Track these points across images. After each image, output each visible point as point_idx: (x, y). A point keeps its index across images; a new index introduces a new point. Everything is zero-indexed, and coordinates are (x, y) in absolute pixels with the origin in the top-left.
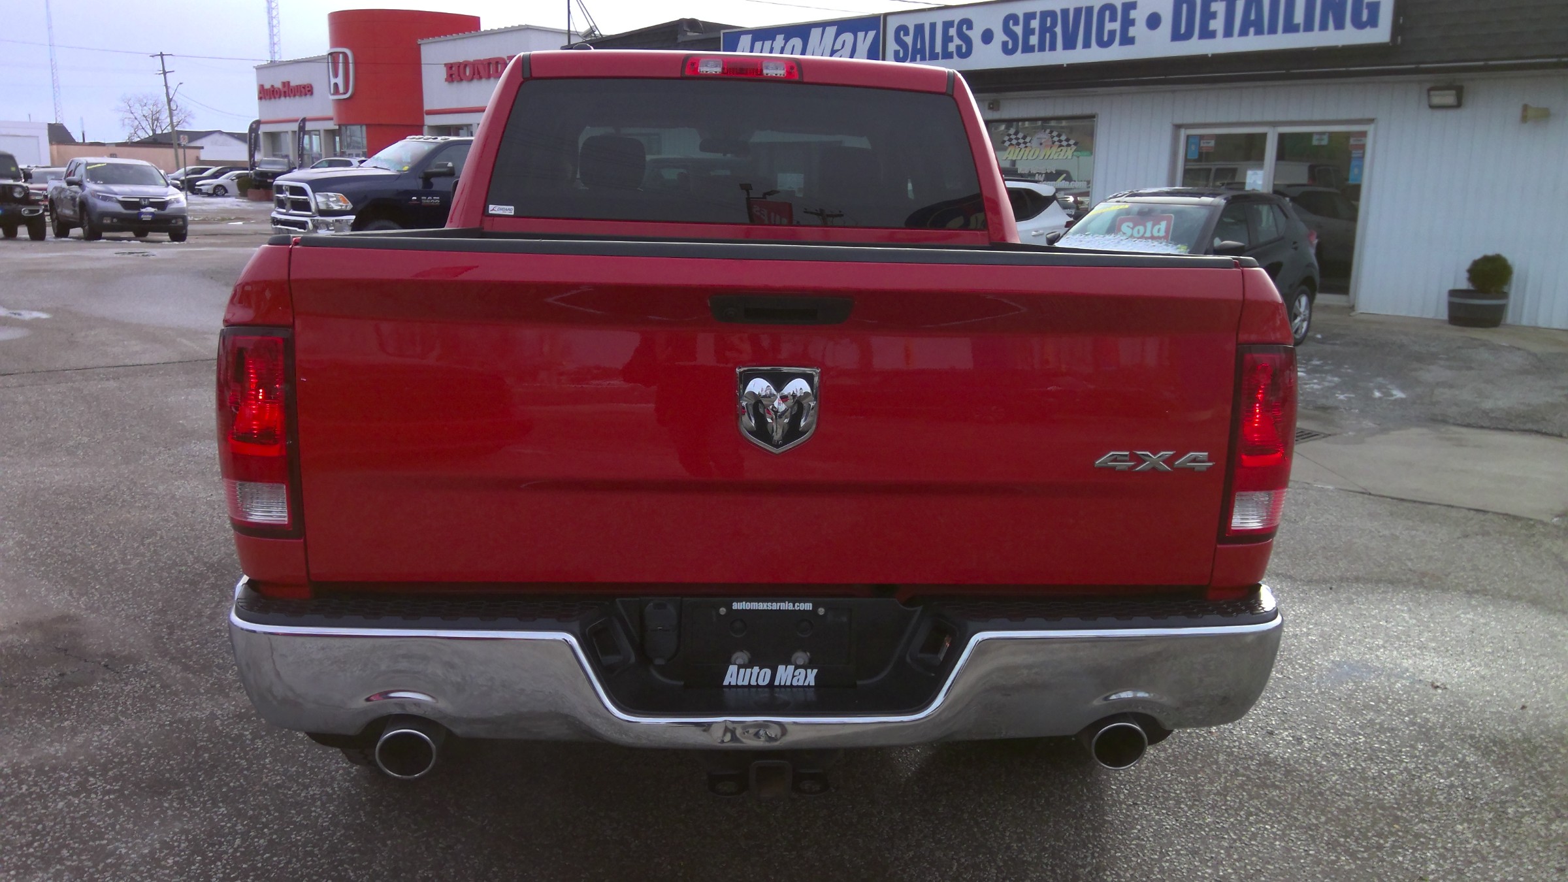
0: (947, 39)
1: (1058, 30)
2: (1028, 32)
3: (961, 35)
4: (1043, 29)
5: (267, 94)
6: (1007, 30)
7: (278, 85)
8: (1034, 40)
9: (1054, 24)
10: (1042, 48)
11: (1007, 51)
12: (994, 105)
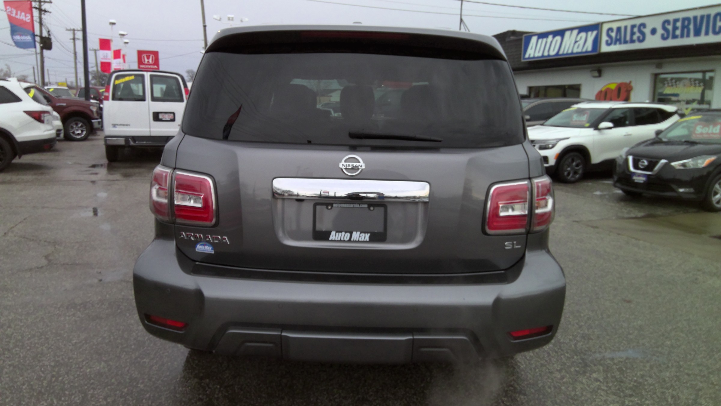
0: (633, 33)
1: (692, 27)
2: (675, 28)
3: (640, 31)
4: (683, 27)
6: (664, 28)
8: (678, 32)
9: (689, 24)
10: (682, 36)
11: (664, 38)
12: (659, 66)
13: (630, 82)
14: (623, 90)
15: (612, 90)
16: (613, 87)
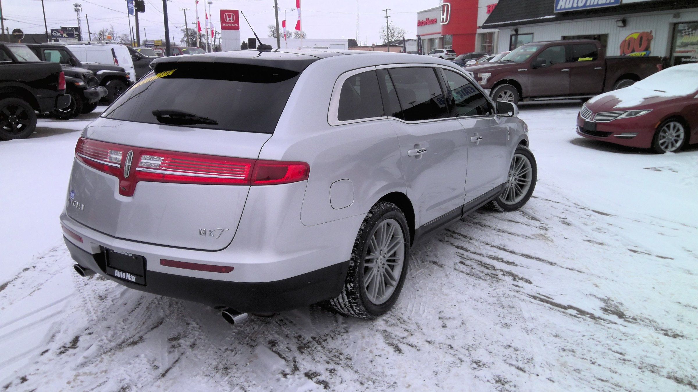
5: (421, 24)
7: (425, 20)
12: (677, 16)
13: (651, 31)
14: (644, 39)
15: (635, 39)
16: (636, 36)
